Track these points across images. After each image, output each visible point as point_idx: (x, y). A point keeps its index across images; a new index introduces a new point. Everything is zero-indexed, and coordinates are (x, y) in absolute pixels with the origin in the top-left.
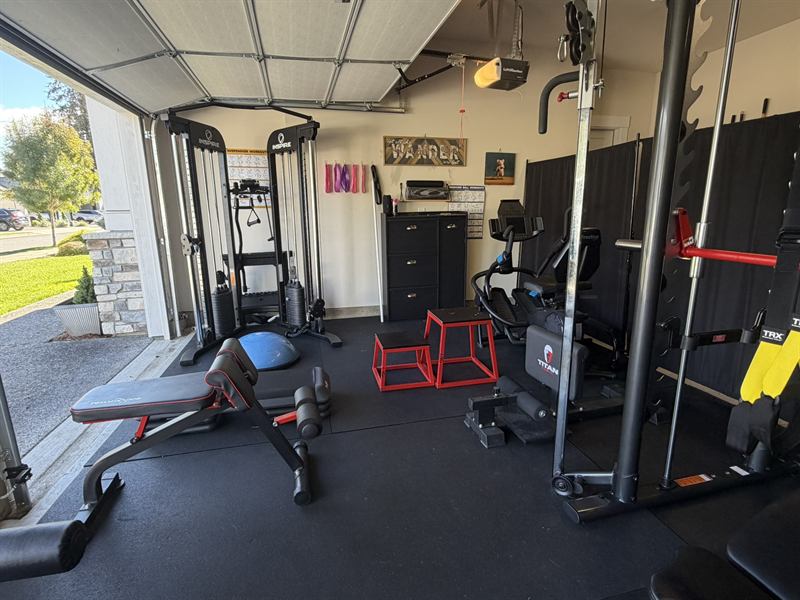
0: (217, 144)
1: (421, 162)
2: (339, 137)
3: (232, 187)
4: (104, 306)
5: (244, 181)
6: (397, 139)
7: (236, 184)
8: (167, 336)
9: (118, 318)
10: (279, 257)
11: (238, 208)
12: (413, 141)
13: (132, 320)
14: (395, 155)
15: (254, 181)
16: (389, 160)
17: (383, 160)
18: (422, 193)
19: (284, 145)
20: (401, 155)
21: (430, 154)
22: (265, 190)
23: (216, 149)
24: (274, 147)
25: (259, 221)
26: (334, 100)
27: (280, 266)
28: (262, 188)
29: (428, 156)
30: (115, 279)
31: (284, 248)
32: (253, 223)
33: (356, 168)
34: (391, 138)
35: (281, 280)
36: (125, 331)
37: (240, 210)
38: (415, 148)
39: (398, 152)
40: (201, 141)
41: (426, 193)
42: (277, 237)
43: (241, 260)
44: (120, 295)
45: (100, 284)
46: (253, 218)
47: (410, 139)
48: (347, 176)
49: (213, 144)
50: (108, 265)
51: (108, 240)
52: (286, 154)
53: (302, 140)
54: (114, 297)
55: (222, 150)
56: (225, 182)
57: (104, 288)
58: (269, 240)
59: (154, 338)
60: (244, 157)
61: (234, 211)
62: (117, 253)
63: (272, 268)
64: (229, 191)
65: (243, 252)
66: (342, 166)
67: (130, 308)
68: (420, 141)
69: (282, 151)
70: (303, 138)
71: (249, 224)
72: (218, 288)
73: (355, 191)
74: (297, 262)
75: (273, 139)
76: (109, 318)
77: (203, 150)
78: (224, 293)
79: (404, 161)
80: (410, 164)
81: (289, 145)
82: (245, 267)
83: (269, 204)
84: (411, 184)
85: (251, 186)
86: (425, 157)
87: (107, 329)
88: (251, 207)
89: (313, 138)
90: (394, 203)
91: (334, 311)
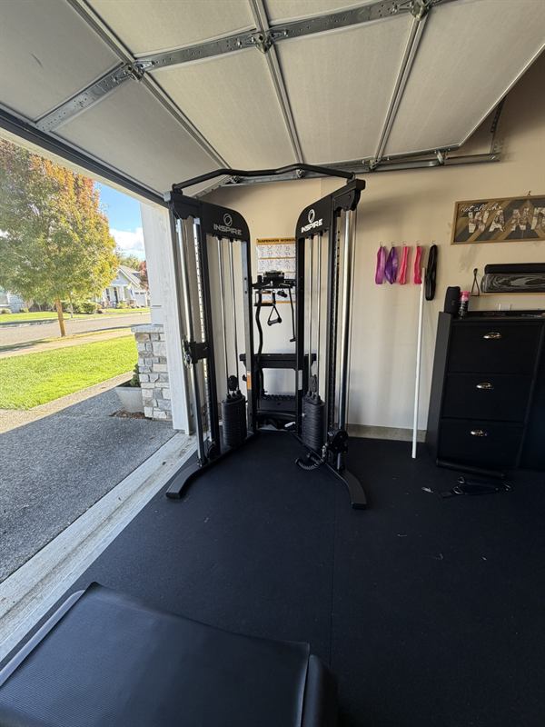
0: (240, 231)
1: (516, 236)
2: (389, 211)
3: (255, 281)
4: (146, 393)
5: (267, 273)
6: (479, 204)
7: (259, 277)
8: (187, 432)
9: (155, 405)
10: (300, 361)
11: (260, 305)
12: (505, 204)
13: (166, 408)
14: (472, 228)
15: (279, 273)
16: (460, 236)
17: (450, 237)
18: (513, 283)
19: (314, 225)
20: (482, 228)
21: (535, 221)
22: (290, 284)
23: (237, 238)
24: (303, 230)
25: (279, 320)
26: (389, 154)
27: (300, 372)
28: (288, 281)
29: (528, 225)
30: (154, 370)
31: (307, 350)
32: (274, 322)
33: (408, 250)
34: (468, 203)
35: (300, 388)
36: (160, 417)
37: (262, 308)
38: (507, 214)
39: (477, 223)
40: (216, 227)
41: (521, 282)
42: (299, 337)
43: (259, 362)
44: (157, 385)
45: (143, 373)
46: (274, 317)
47: (500, 201)
48: (394, 262)
49: (233, 231)
50: (149, 357)
51: (150, 334)
52: (316, 237)
53: (337, 213)
54: (152, 386)
55: (245, 238)
56: (246, 276)
57: (146, 376)
58: (291, 341)
59: (178, 431)
60: (274, 247)
61: (255, 309)
62: (156, 345)
63: (292, 372)
64: (250, 286)
65: (263, 352)
66: (389, 249)
67: (165, 397)
68: (518, 203)
69: (311, 234)
70: (339, 209)
71: (270, 323)
72: (229, 396)
73: (404, 281)
74: (319, 369)
75: (303, 220)
76: (149, 404)
77: (220, 239)
78: (235, 401)
79: (486, 237)
80: (496, 240)
81: (320, 223)
82: (263, 369)
83: (294, 299)
84: (491, 269)
85: (275, 279)
86: (523, 227)
87: (148, 412)
88: (273, 304)
89: (354, 207)
90: (463, 299)
91: (359, 428)
